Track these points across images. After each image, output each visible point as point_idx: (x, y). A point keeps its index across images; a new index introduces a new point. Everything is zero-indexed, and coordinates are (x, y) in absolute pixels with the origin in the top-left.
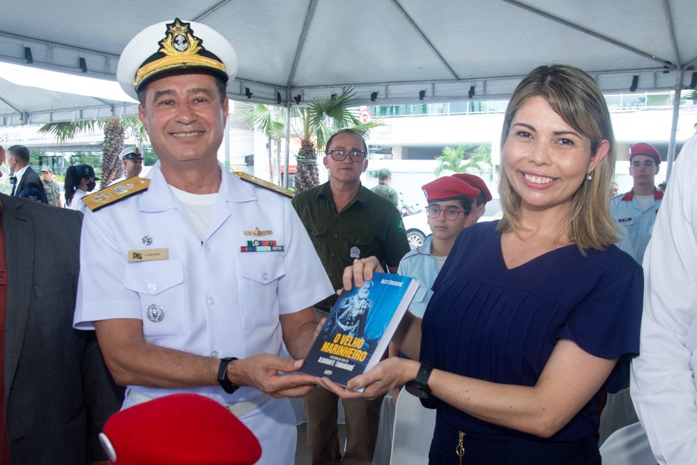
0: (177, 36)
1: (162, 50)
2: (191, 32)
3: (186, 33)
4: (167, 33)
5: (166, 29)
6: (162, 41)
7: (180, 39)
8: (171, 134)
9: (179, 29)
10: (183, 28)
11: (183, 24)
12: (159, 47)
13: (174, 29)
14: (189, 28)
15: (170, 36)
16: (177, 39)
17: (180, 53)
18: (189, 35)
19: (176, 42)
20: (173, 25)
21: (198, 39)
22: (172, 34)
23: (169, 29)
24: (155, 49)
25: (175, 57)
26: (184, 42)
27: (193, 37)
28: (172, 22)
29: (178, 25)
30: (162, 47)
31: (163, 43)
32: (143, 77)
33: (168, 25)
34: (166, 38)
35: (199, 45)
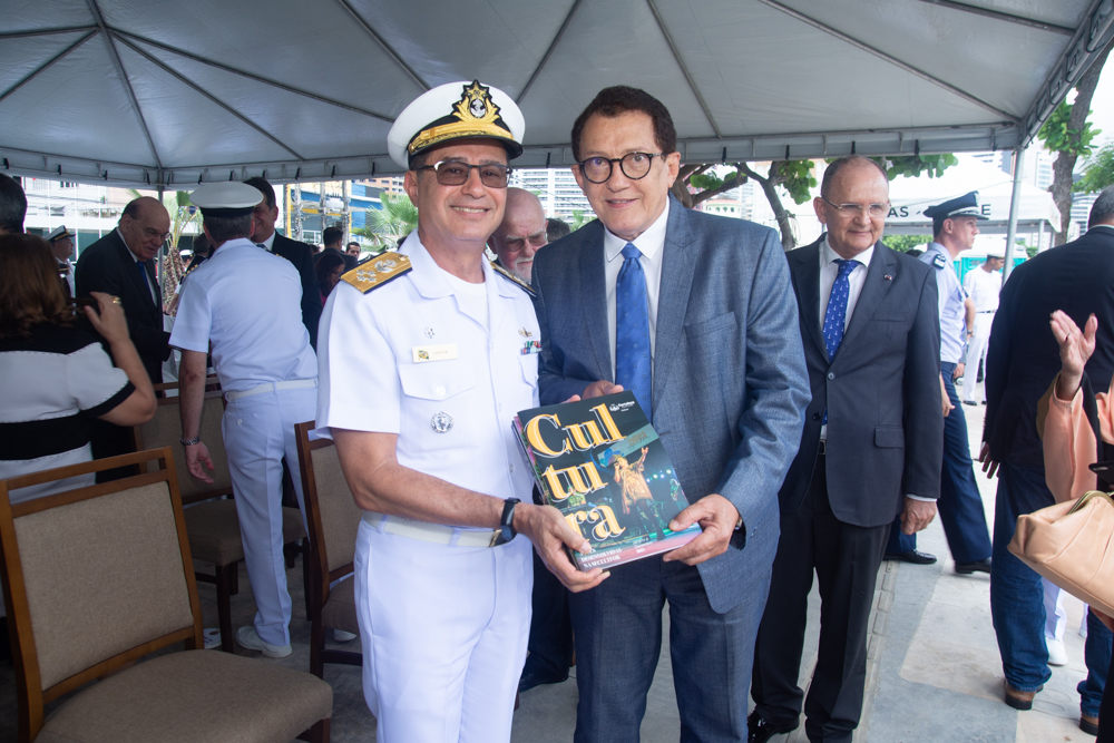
0: (474, 100)
1: (456, 114)
2: (490, 97)
3: (485, 98)
4: (464, 96)
5: (462, 91)
6: (458, 103)
7: (478, 104)
8: (452, 207)
9: (476, 92)
10: (482, 92)
11: (481, 88)
12: (453, 109)
13: (471, 92)
14: (487, 92)
15: (467, 100)
16: (474, 103)
17: (476, 120)
18: (487, 100)
19: (472, 106)
20: (471, 87)
21: (496, 106)
22: (469, 98)
23: (465, 90)
24: (448, 111)
25: (470, 123)
26: (482, 108)
27: (492, 104)
28: (469, 83)
29: (476, 88)
30: (456, 110)
31: (458, 106)
32: (427, 141)
33: (465, 87)
34: (462, 101)
35: (497, 113)
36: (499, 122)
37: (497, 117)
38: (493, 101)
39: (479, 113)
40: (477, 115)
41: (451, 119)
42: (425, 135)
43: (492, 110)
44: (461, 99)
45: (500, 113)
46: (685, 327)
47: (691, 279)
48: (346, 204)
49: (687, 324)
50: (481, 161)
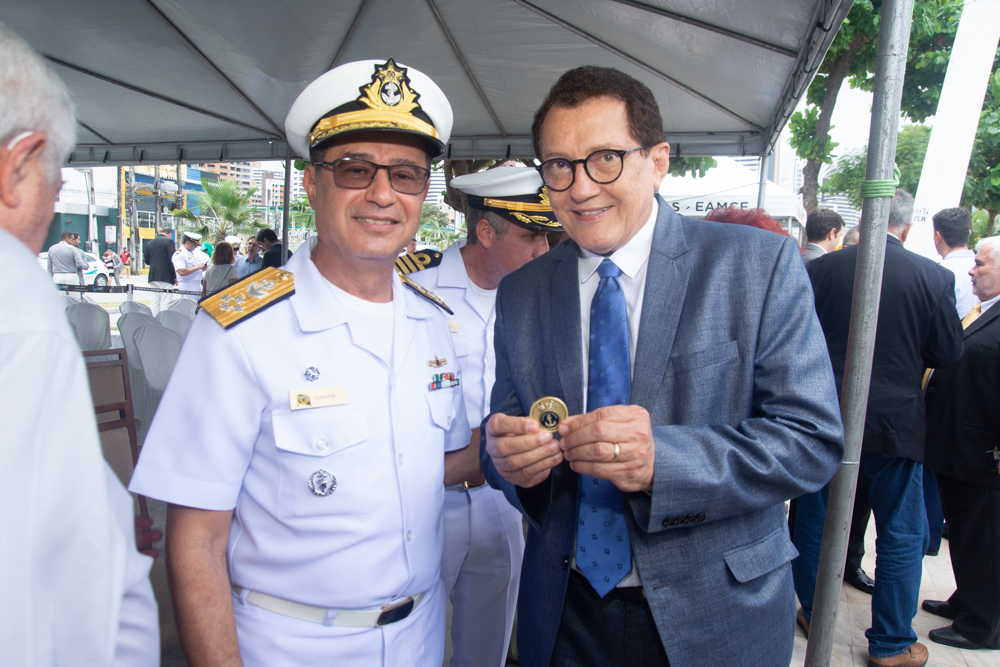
0: (387, 84)
1: (364, 99)
2: (408, 81)
3: (401, 82)
4: (374, 78)
5: (373, 71)
6: (366, 86)
7: (392, 88)
8: (354, 217)
9: (391, 74)
10: (399, 74)
11: (397, 69)
12: (359, 94)
13: (385, 73)
14: (405, 75)
15: (378, 82)
16: (387, 87)
17: (388, 107)
18: (404, 84)
19: (384, 90)
20: (385, 67)
21: (414, 92)
22: (381, 81)
23: (377, 71)
24: (353, 95)
25: (385, 112)
26: (396, 94)
27: (409, 89)
28: (383, 62)
29: (391, 68)
30: (364, 94)
31: (366, 90)
32: (327, 131)
33: (377, 66)
34: (372, 84)
35: (415, 101)
36: (418, 112)
37: (415, 105)
38: (411, 85)
39: (392, 99)
40: (389, 102)
41: (357, 105)
42: (325, 124)
43: (409, 96)
44: (371, 81)
45: (419, 101)
46: (671, 359)
47: (683, 298)
48: (180, 187)
49: (675, 355)
50: (392, 160)
